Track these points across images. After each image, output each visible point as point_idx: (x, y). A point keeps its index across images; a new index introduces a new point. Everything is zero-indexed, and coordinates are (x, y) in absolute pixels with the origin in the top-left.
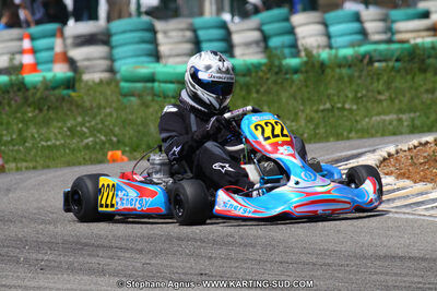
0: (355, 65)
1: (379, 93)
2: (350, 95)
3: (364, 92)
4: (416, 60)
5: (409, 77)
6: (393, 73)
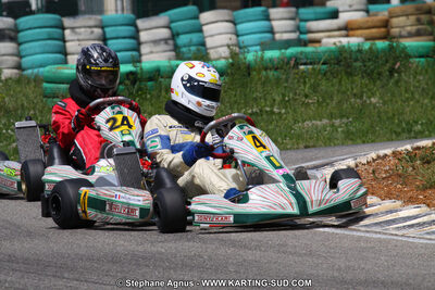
1: (306, 96)
2: (278, 99)
3: (291, 95)
4: (342, 63)
5: (335, 80)
6: (320, 77)
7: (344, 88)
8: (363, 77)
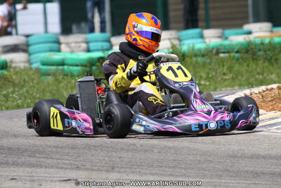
0: (207, 55)
1: (224, 74)
2: (204, 76)
3: (214, 73)
4: (250, 52)
5: (245, 64)
6: (234, 61)
7: (251, 69)
8: (264, 62)
